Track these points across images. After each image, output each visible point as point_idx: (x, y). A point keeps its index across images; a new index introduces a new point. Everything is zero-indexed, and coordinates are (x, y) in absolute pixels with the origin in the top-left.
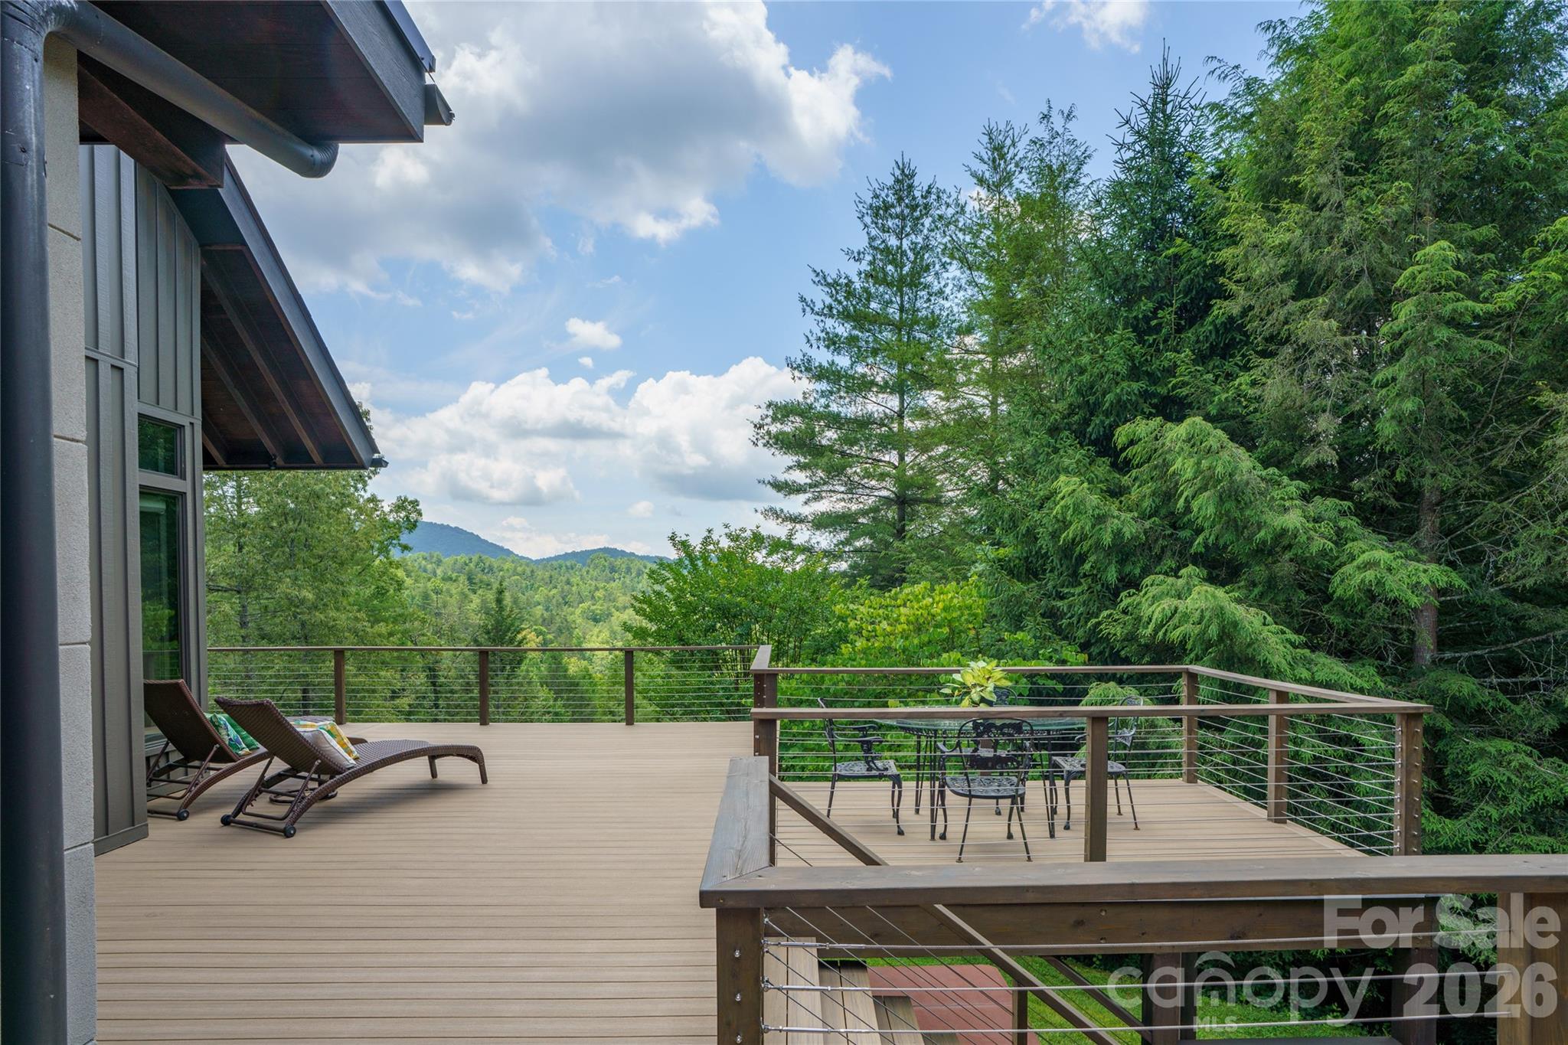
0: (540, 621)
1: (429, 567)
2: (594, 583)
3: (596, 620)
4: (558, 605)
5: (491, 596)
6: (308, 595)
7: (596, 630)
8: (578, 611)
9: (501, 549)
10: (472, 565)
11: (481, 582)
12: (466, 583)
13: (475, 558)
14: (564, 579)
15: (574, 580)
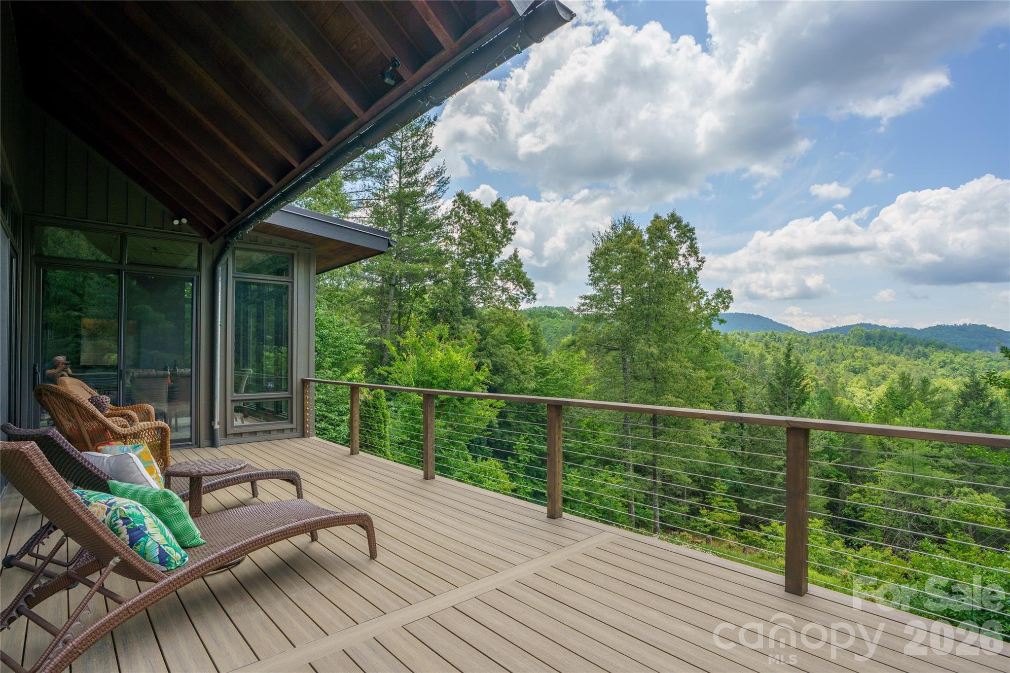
0: (814, 372)
1: (741, 339)
2: (853, 347)
3: (856, 372)
4: (827, 362)
5: (781, 356)
6: (655, 350)
7: (856, 379)
8: (841, 366)
9: (786, 327)
10: (767, 337)
11: (774, 347)
12: (764, 347)
13: (770, 333)
14: (831, 345)
15: (838, 345)
